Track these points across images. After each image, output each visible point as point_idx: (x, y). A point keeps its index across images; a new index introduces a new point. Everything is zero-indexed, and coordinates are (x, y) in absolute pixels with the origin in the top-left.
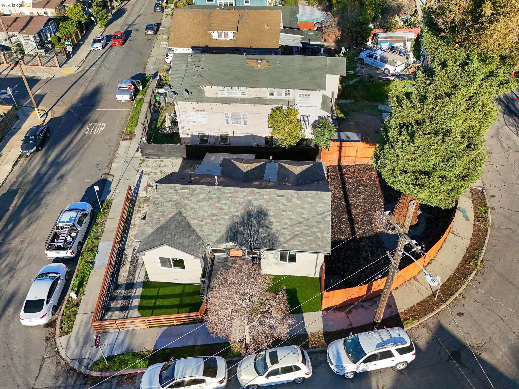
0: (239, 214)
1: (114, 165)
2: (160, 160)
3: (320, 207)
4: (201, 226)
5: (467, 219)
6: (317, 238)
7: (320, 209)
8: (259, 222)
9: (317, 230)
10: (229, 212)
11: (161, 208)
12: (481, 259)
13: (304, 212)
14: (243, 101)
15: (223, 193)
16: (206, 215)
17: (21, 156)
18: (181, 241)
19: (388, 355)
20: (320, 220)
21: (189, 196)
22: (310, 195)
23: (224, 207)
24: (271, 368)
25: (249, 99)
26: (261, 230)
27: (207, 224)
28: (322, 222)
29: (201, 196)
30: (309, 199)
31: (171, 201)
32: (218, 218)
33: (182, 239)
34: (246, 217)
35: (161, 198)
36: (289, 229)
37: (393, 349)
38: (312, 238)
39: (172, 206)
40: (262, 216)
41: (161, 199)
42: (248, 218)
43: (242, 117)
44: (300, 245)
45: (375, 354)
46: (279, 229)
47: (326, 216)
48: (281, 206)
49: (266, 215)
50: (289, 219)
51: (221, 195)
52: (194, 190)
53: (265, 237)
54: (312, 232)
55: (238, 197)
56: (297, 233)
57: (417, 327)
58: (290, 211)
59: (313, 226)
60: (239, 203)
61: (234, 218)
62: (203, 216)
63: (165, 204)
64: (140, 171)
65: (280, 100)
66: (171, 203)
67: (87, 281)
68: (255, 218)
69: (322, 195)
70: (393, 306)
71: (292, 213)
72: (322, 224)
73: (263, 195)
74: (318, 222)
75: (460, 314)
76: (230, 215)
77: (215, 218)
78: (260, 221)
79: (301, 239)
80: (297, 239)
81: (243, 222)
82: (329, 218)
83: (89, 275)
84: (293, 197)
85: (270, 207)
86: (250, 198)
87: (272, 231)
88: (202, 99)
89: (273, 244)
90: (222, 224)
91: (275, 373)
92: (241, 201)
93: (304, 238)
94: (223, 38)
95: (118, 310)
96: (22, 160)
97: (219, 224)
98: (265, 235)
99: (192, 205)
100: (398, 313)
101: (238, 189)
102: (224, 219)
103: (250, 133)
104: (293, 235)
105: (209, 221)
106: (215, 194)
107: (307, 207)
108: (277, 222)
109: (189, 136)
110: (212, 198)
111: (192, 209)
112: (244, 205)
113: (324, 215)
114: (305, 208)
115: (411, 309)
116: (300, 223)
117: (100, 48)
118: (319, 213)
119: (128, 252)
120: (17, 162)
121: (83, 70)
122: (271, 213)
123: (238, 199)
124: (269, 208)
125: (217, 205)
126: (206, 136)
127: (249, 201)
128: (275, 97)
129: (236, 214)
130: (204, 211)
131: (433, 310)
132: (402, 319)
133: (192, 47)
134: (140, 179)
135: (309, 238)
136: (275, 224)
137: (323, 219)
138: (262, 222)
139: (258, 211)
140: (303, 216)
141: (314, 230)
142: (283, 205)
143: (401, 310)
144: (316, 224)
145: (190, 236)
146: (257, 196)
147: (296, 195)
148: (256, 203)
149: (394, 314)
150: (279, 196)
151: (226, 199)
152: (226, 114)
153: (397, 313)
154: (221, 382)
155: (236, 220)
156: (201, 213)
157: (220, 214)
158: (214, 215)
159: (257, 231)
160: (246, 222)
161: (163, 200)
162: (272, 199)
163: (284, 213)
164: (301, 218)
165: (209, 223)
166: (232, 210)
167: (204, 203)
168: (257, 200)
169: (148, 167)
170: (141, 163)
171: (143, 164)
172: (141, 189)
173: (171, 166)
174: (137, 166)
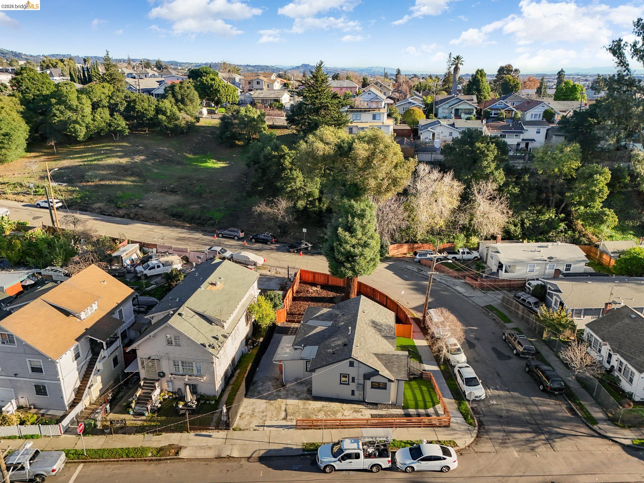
13: (372, 309)
15: (360, 330)
21: (362, 345)
22: (363, 302)
36: (382, 318)
38: (387, 314)
39: (369, 355)
40: (375, 323)
42: (377, 329)
44: (392, 319)
46: (382, 321)
47: (374, 303)
48: (369, 314)
50: (377, 316)
53: (388, 328)
59: (380, 311)
61: (377, 334)
64: (257, 428)
68: (376, 326)
69: (363, 299)
74: (378, 308)
79: (388, 317)
82: (377, 304)
85: (370, 318)
86: (364, 322)
87: (384, 324)
89: (391, 327)
97: (381, 341)
99: (369, 347)
102: (377, 338)
104: (386, 319)
106: (361, 334)
107: (369, 307)
108: (379, 320)
110: (364, 336)
112: (368, 326)
116: (378, 313)
122: (374, 320)
123: (365, 327)
125: (368, 336)
138: (379, 325)
139: (372, 323)
146: (363, 319)
147: (363, 307)
148: (368, 322)
159: (384, 329)
160: (379, 330)
162: (364, 315)
169: (251, 423)
170: (240, 430)
171: (242, 428)
172: (289, 423)
173: (254, 406)
174: (246, 432)
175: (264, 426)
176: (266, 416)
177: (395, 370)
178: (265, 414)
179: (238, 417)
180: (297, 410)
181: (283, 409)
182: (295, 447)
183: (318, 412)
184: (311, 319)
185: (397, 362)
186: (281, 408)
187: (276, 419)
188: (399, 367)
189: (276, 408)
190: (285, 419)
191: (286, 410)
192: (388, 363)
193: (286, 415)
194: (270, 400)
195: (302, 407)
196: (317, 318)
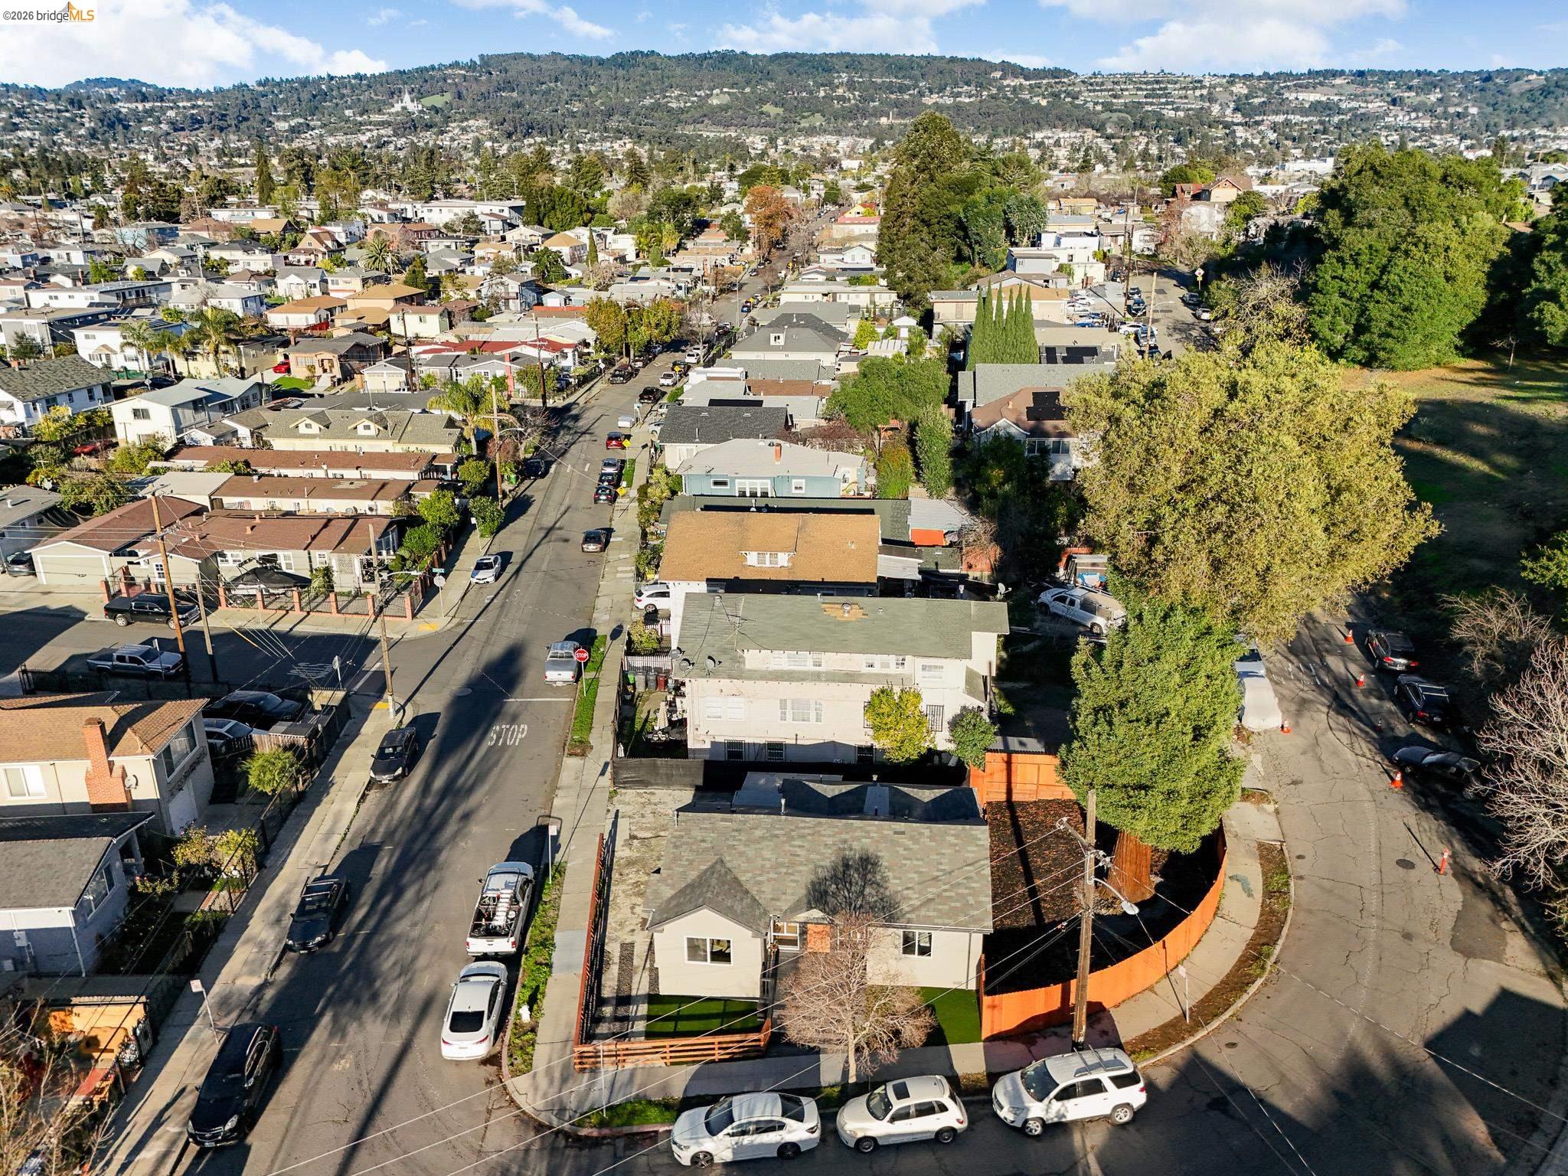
0: (827, 863)
1: (556, 802)
2: (649, 791)
3: (971, 852)
4: (759, 883)
5: (1250, 895)
6: (967, 904)
7: (970, 855)
8: (864, 877)
9: (966, 891)
10: (809, 861)
11: (686, 855)
12: (1273, 959)
14: (816, 677)
16: (768, 864)
17: (370, 785)
18: (729, 904)
19: (1095, 1087)
20: (972, 874)
22: (953, 832)
23: (799, 851)
24: (897, 1105)
25: (827, 673)
26: (867, 891)
27: (769, 880)
28: (976, 878)
29: (758, 833)
30: (952, 840)
31: (703, 841)
32: (790, 871)
33: (730, 901)
34: (841, 868)
36: (917, 887)
37: (1104, 1077)
38: (958, 904)
39: (706, 850)
41: (686, 839)
43: (813, 706)
45: (1073, 1086)
47: (982, 868)
48: (901, 851)
49: (875, 864)
51: (792, 830)
52: (744, 822)
55: (823, 835)
56: (930, 896)
57: (1154, 1065)
58: (917, 859)
59: (959, 884)
60: (826, 845)
62: (763, 866)
63: (694, 847)
64: (613, 813)
65: (887, 675)
66: (703, 845)
67: (543, 994)
68: (857, 870)
69: (973, 832)
71: (920, 863)
72: (975, 882)
73: (868, 832)
75: (1233, 1045)
76: (811, 866)
77: (784, 870)
78: (865, 875)
80: (932, 906)
81: (834, 877)
82: (988, 871)
83: (545, 983)
84: (921, 834)
85: (881, 851)
86: (844, 836)
88: (739, 674)
89: (890, 914)
90: (796, 881)
91: (903, 1115)
92: (830, 841)
93: (945, 904)
94: (768, 564)
96: (373, 795)
98: (875, 898)
99: (742, 848)
101: (823, 820)
103: (828, 738)
105: (772, 875)
106: (782, 829)
109: (708, 746)
110: (777, 836)
111: (741, 854)
113: (977, 865)
114: (943, 854)
115: (1144, 1038)
116: (936, 879)
117: (491, 579)
118: (969, 862)
119: (613, 949)
120: (364, 797)
121: (460, 624)
122: (884, 862)
124: (880, 853)
125: (787, 847)
126: (739, 744)
127: (845, 842)
128: (876, 670)
129: (823, 863)
130: (764, 859)
131: (1183, 1038)
133: (708, 580)
135: (953, 904)
136: (893, 881)
137: (978, 872)
138: (869, 876)
139: (861, 858)
140: (941, 867)
141: (961, 891)
142: (905, 849)
143: (1125, 1035)
144: (965, 881)
145: (742, 899)
146: (858, 834)
147: (927, 832)
148: (856, 845)
149: (1107, 1035)
150: (896, 833)
151: (803, 837)
152: (783, 703)
154: (812, 1131)
155: (822, 873)
156: (759, 862)
157: (792, 864)
158: (782, 865)
159: (862, 892)
161: (690, 841)
162: (884, 838)
163: (908, 862)
165: (775, 880)
166: (815, 856)
167: (764, 845)
168: (858, 839)
169: (627, 804)
170: (612, 797)
171: (615, 799)
172: (619, 843)
174: (605, 803)
175: (616, 818)
176: (643, 817)
178: (649, 816)
179: (643, 792)
182: (559, 856)
187: (634, 828)
190: (634, 837)
193: (644, 839)
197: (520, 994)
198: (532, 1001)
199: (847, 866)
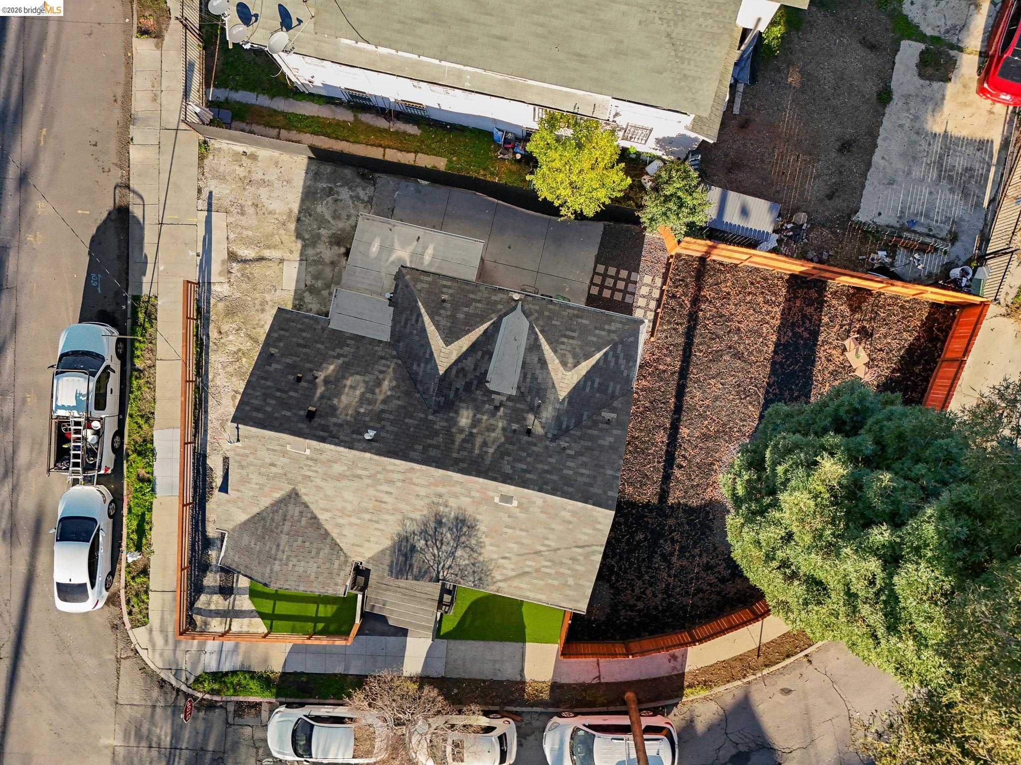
0: (417, 516)
2: (250, 149)
3: (586, 534)
4: (339, 526)
6: (566, 585)
7: (585, 538)
8: (457, 538)
9: (569, 572)
10: (396, 510)
11: (255, 478)
13: (550, 536)
15: (384, 469)
16: (349, 507)
18: (301, 570)
20: (580, 558)
21: (310, 463)
22: (570, 507)
23: (386, 498)
26: (459, 553)
27: (351, 524)
28: (583, 561)
29: (338, 468)
31: (273, 465)
32: (374, 518)
33: (302, 564)
34: (433, 525)
35: (251, 456)
36: (515, 559)
38: (556, 583)
39: (275, 477)
40: (465, 529)
41: (251, 459)
42: (436, 528)
44: (531, 591)
46: (495, 556)
47: (593, 553)
48: (505, 517)
49: (471, 527)
50: (517, 543)
51: (378, 472)
52: (321, 452)
53: (466, 565)
54: (558, 573)
55: (414, 484)
56: (527, 569)
57: (705, 698)
58: (521, 530)
59: (562, 563)
60: (418, 496)
61: (408, 523)
62: (344, 508)
63: (263, 470)
64: (205, 195)
66: (274, 470)
67: (150, 523)
68: (450, 529)
69: (595, 514)
70: (679, 660)
71: (524, 534)
72: (581, 565)
73: (469, 490)
74: (573, 559)
75: (786, 691)
76: (400, 517)
77: (367, 516)
78: (459, 537)
79: (535, 581)
80: (527, 579)
81: (424, 533)
82: (598, 558)
83: (150, 510)
84: (532, 503)
85: (480, 514)
86: (440, 490)
87: (481, 559)
89: (480, 579)
90: (382, 530)
92: (423, 492)
93: (542, 580)
95: (216, 593)
97: (376, 529)
98: (467, 562)
99: (318, 482)
100: (684, 673)
102: (386, 521)
104: (520, 572)
105: (354, 520)
106: (365, 469)
107: (559, 527)
108: (491, 545)
110: (360, 477)
111: (319, 488)
112: (428, 501)
113: (588, 549)
114: (553, 529)
115: (707, 670)
116: (538, 553)
118: (580, 544)
122: (482, 527)
123: (417, 488)
124: (478, 517)
125: (371, 492)
127: (440, 496)
129: (413, 516)
130: (345, 501)
132: (686, 684)
134: (208, 222)
135: (550, 581)
136: (488, 548)
137: (587, 556)
138: (463, 539)
139: (457, 518)
140: (547, 542)
141: (563, 570)
142: (509, 516)
143: (691, 668)
144: (570, 562)
146: (457, 489)
147: (539, 501)
148: (453, 502)
149: (676, 673)
150: (503, 498)
151: (391, 482)
153: (681, 672)
155: (411, 527)
156: (339, 504)
157: (379, 510)
158: (366, 510)
159: (453, 553)
160: (431, 532)
161: (258, 462)
162: (489, 500)
163: (510, 531)
164: (543, 545)
165: (356, 525)
166: (403, 506)
167: (345, 483)
168: (456, 496)
169: (222, 178)
170: (202, 158)
171: (206, 161)
172: (216, 267)
173: (278, 184)
174: (195, 171)
175: (209, 210)
176: (243, 213)
177: (246, 540)
178: (251, 211)
179: (240, 148)
180: (260, 287)
181: (267, 253)
182: (146, 279)
183: (249, 336)
184: (531, 328)
185: (260, 552)
186: (269, 247)
187: (232, 236)
188: (248, 550)
189: (268, 237)
190: (232, 257)
191: (261, 259)
192: (264, 526)
193: (245, 261)
194: (298, 220)
195: (268, 297)
196: (534, 347)
197: (128, 524)
198: (141, 531)
199: (439, 523)
